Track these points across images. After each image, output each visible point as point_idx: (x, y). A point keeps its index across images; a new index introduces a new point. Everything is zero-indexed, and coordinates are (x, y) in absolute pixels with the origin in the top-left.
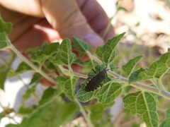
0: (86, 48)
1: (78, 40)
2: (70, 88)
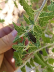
0: (18, 37)
1: (14, 41)
2: (34, 48)
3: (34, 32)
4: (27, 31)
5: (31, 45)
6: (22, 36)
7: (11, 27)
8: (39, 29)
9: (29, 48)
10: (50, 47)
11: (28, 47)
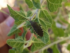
0: (15, 28)
1: (9, 33)
2: (40, 43)
3: (40, 20)
4: (29, 18)
5: (35, 40)
6: (22, 25)
7: (4, 12)
8: (48, 16)
9: (33, 44)
10: (64, 42)
11: (30, 42)
